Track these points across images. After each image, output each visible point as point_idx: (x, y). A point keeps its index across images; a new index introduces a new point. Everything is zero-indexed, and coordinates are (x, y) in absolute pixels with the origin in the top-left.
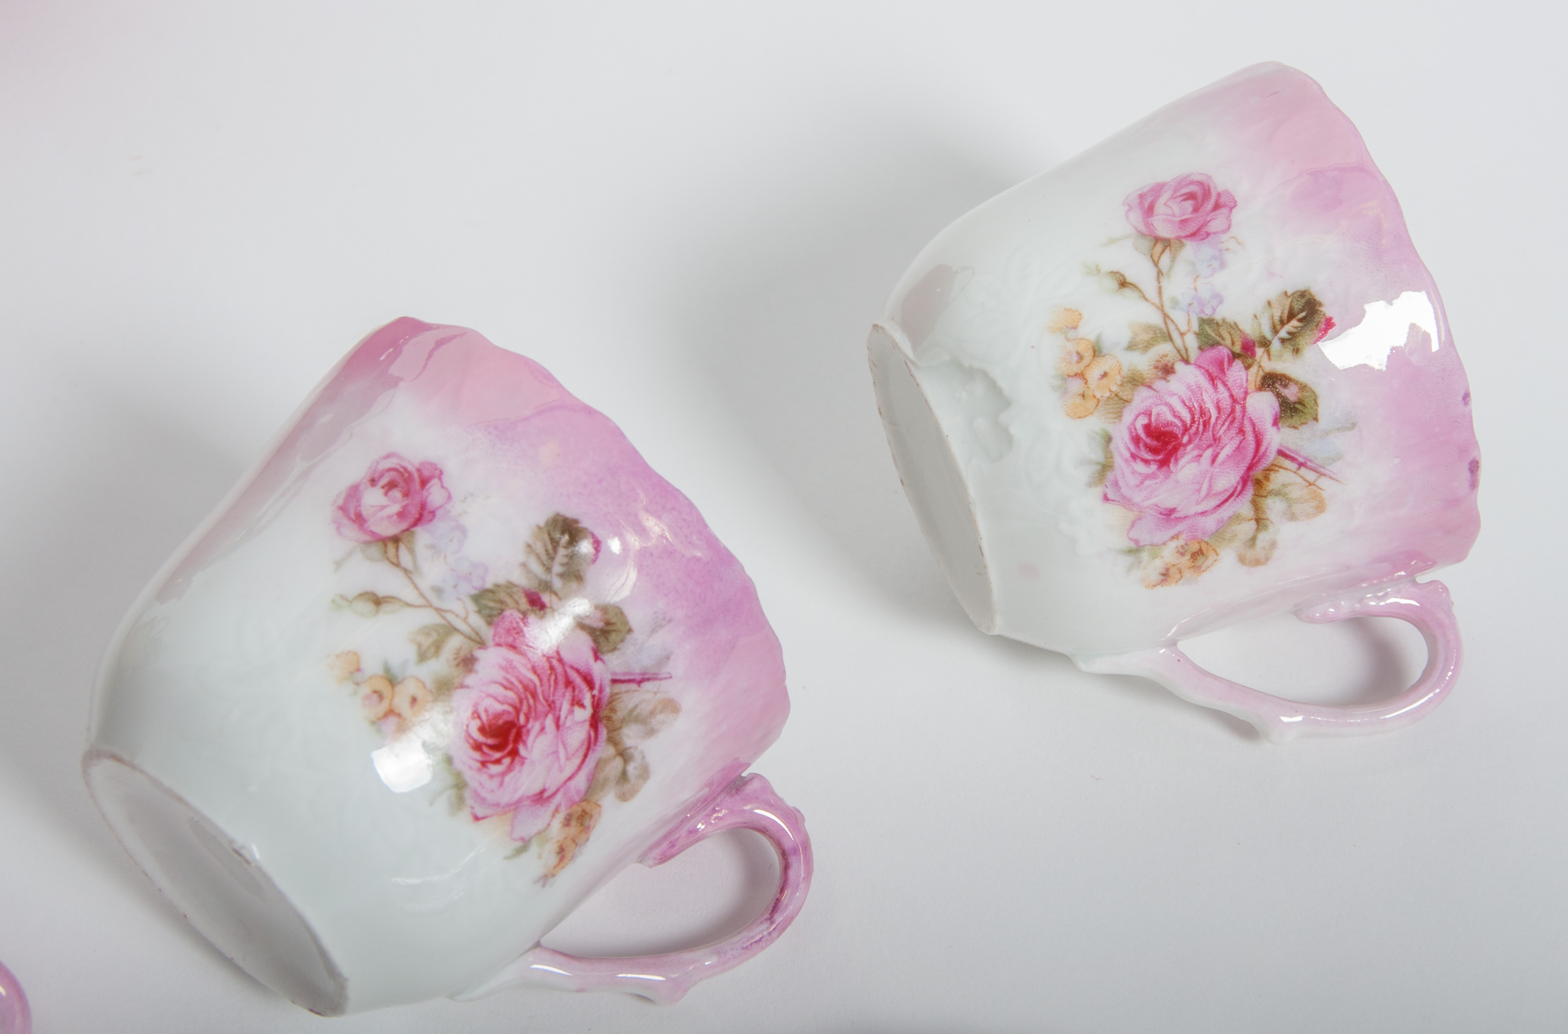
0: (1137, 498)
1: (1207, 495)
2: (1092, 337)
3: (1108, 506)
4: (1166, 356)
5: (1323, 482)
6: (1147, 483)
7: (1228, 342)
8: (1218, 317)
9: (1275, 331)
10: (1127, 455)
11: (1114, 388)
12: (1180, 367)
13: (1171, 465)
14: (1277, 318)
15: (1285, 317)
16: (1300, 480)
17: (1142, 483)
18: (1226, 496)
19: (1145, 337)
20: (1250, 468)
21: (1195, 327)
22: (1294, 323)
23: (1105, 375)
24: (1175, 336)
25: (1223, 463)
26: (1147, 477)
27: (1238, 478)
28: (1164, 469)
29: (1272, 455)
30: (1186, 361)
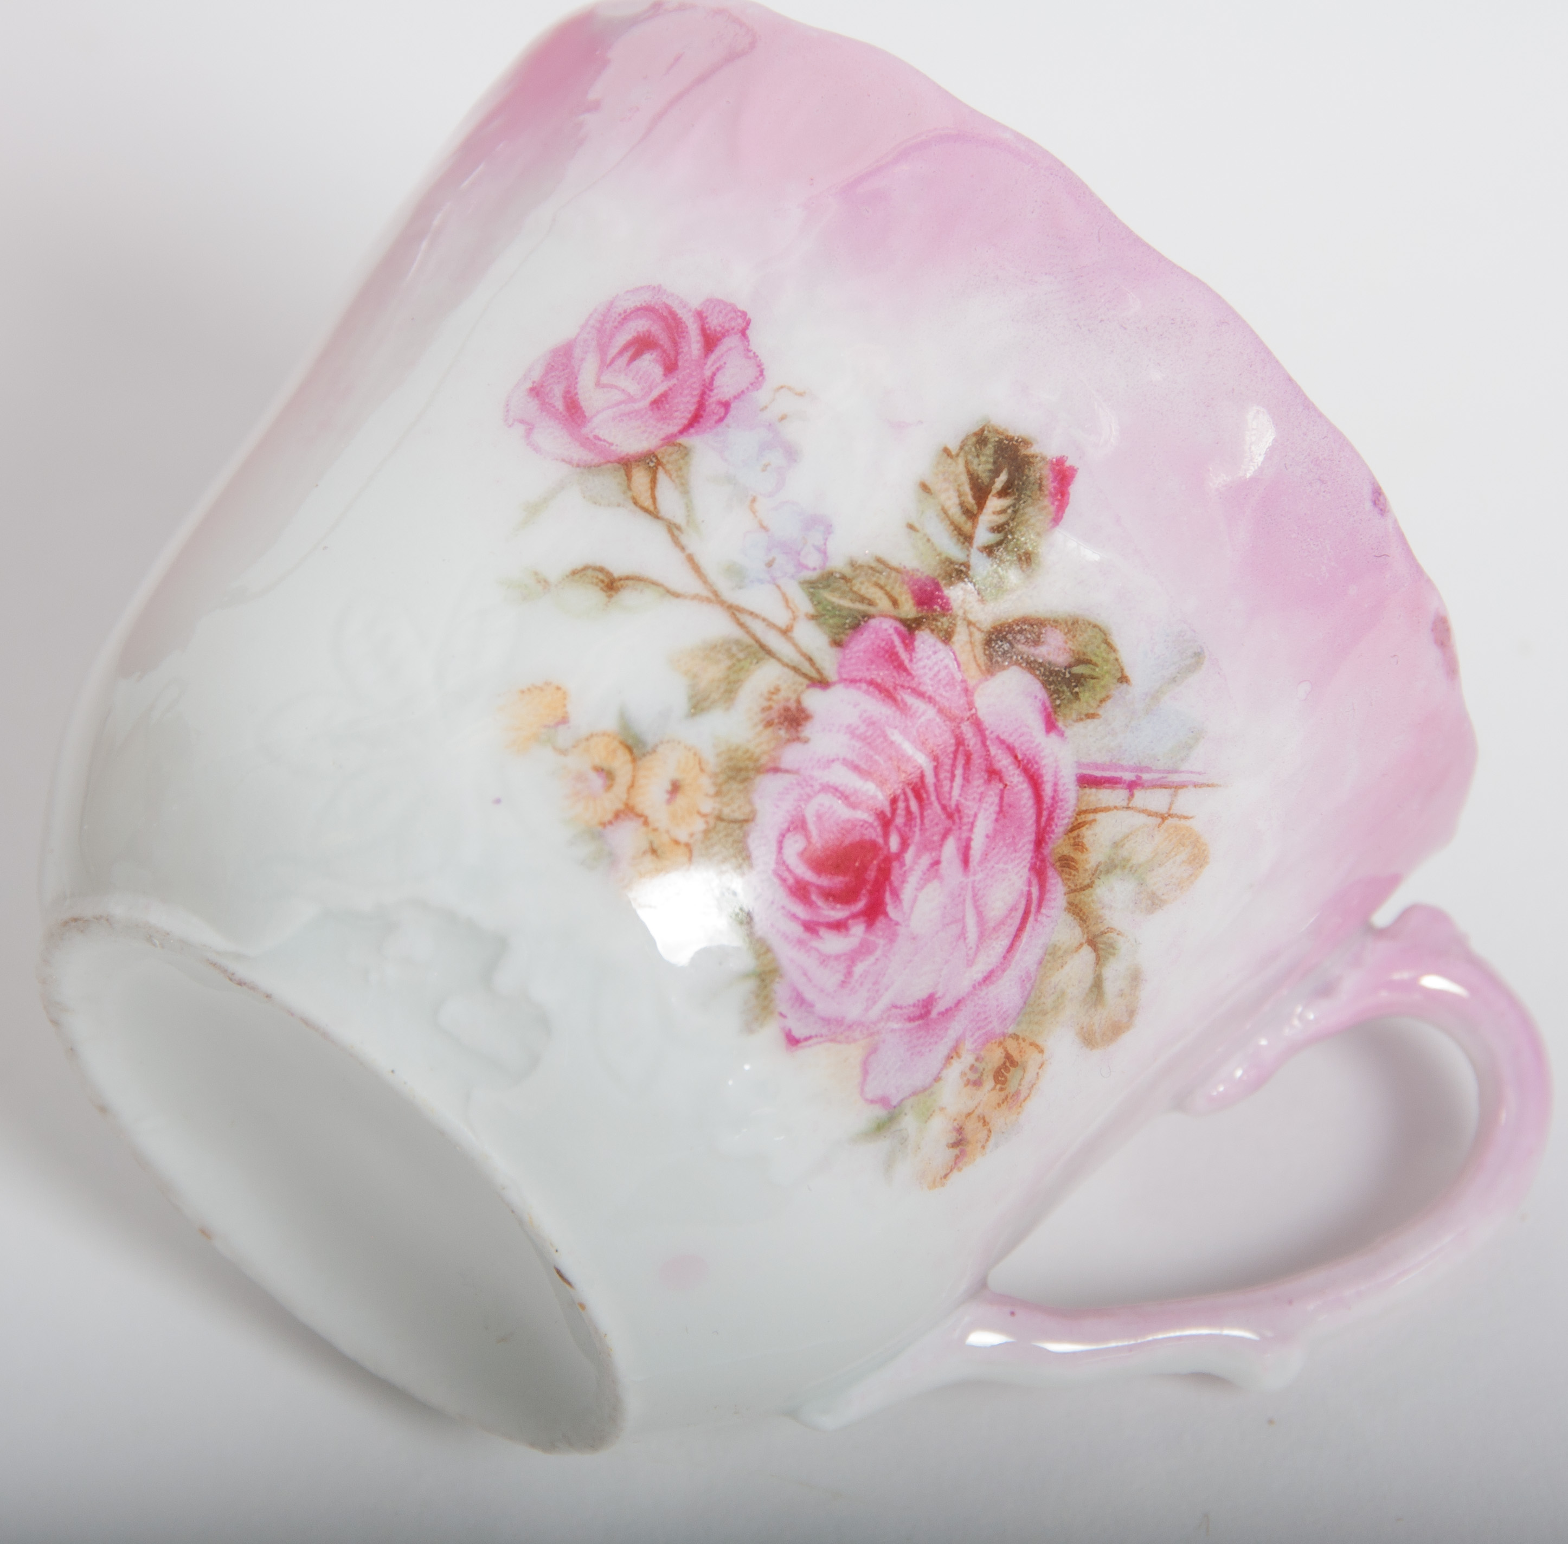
0: (853, 1009)
1: (982, 936)
2: (610, 723)
3: (805, 1054)
4: (777, 690)
5: (1186, 801)
6: (859, 969)
7: (884, 604)
8: (838, 563)
9: (966, 538)
10: (797, 930)
11: (708, 806)
12: (814, 700)
13: (890, 909)
14: (955, 511)
15: (970, 500)
16: (1141, 819)
17: (849, 973)
18: (1017, 922)
19: (714, 672)
20: (1039, 842)
21: (804, 605)
22: (994, 503)
23: (675, 788)
24: (774, 641)
25: (985, 856)
26: (853, 957)
27: (1025, 873)
28: (881, 923)
29: (1071, 794)
30: (822, 683)
